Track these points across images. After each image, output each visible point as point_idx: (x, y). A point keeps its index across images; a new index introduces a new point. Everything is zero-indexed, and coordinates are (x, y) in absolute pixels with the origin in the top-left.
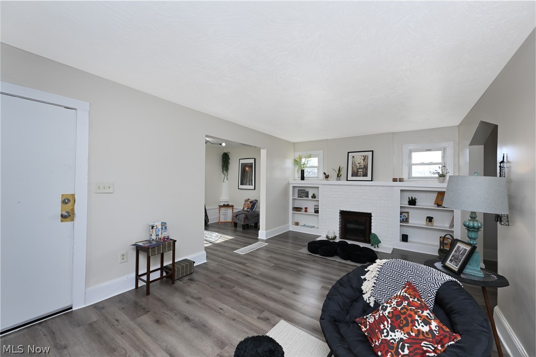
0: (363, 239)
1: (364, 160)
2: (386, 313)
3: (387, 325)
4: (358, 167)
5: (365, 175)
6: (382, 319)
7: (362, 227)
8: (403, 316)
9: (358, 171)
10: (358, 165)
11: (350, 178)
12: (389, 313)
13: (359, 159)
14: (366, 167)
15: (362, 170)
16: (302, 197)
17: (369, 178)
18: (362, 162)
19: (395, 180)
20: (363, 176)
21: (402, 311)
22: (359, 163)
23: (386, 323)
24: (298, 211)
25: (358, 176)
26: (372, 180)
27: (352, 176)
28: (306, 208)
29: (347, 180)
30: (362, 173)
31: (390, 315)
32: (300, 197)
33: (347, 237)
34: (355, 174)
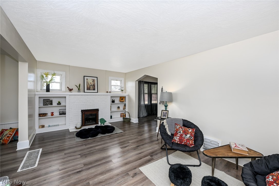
0: (95, 123)
1: (93, 81)
2: (181, 133)
3: (184, 136)
4: (90, 85)
5: (94, 89)
6: (181, 135)
7: (94, 117)
8: (186, 131)
9: (90, 87)
10: (90, 84)
11: (86, 91)
12: (182, 132)
13: (90, 80)
14: (94, 85)
15: (92, 87)
16: (48, 105)
17: (96, 91)
18: (92, 82)
19: (107, 92)
20: (93, 90)
21: (185, 130)
22: (90, 83)
23: (183, 135)
24: (44, 116)
25: (90, 90)
26: (97, 92)
27: (87, 90)
28: (52, 113)
29: (84, 92)
30: (92, 88)
31: (183, 133)
32: (46, 105)
33: (86, 124)
34: (88, 89)
